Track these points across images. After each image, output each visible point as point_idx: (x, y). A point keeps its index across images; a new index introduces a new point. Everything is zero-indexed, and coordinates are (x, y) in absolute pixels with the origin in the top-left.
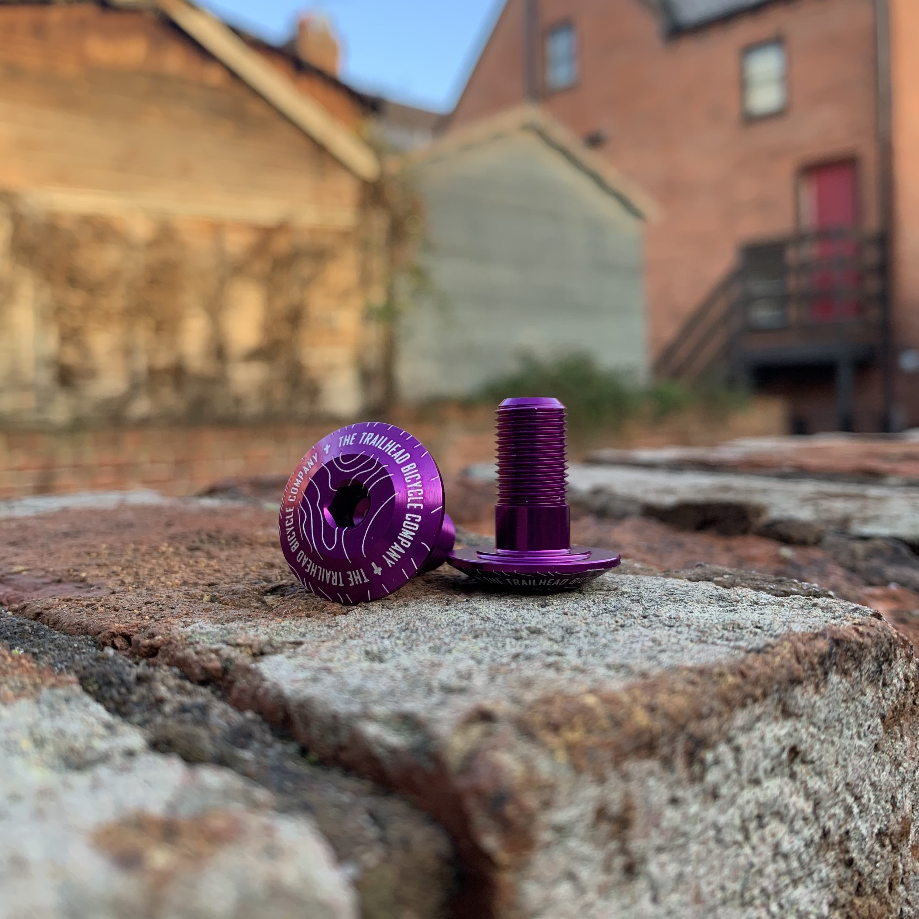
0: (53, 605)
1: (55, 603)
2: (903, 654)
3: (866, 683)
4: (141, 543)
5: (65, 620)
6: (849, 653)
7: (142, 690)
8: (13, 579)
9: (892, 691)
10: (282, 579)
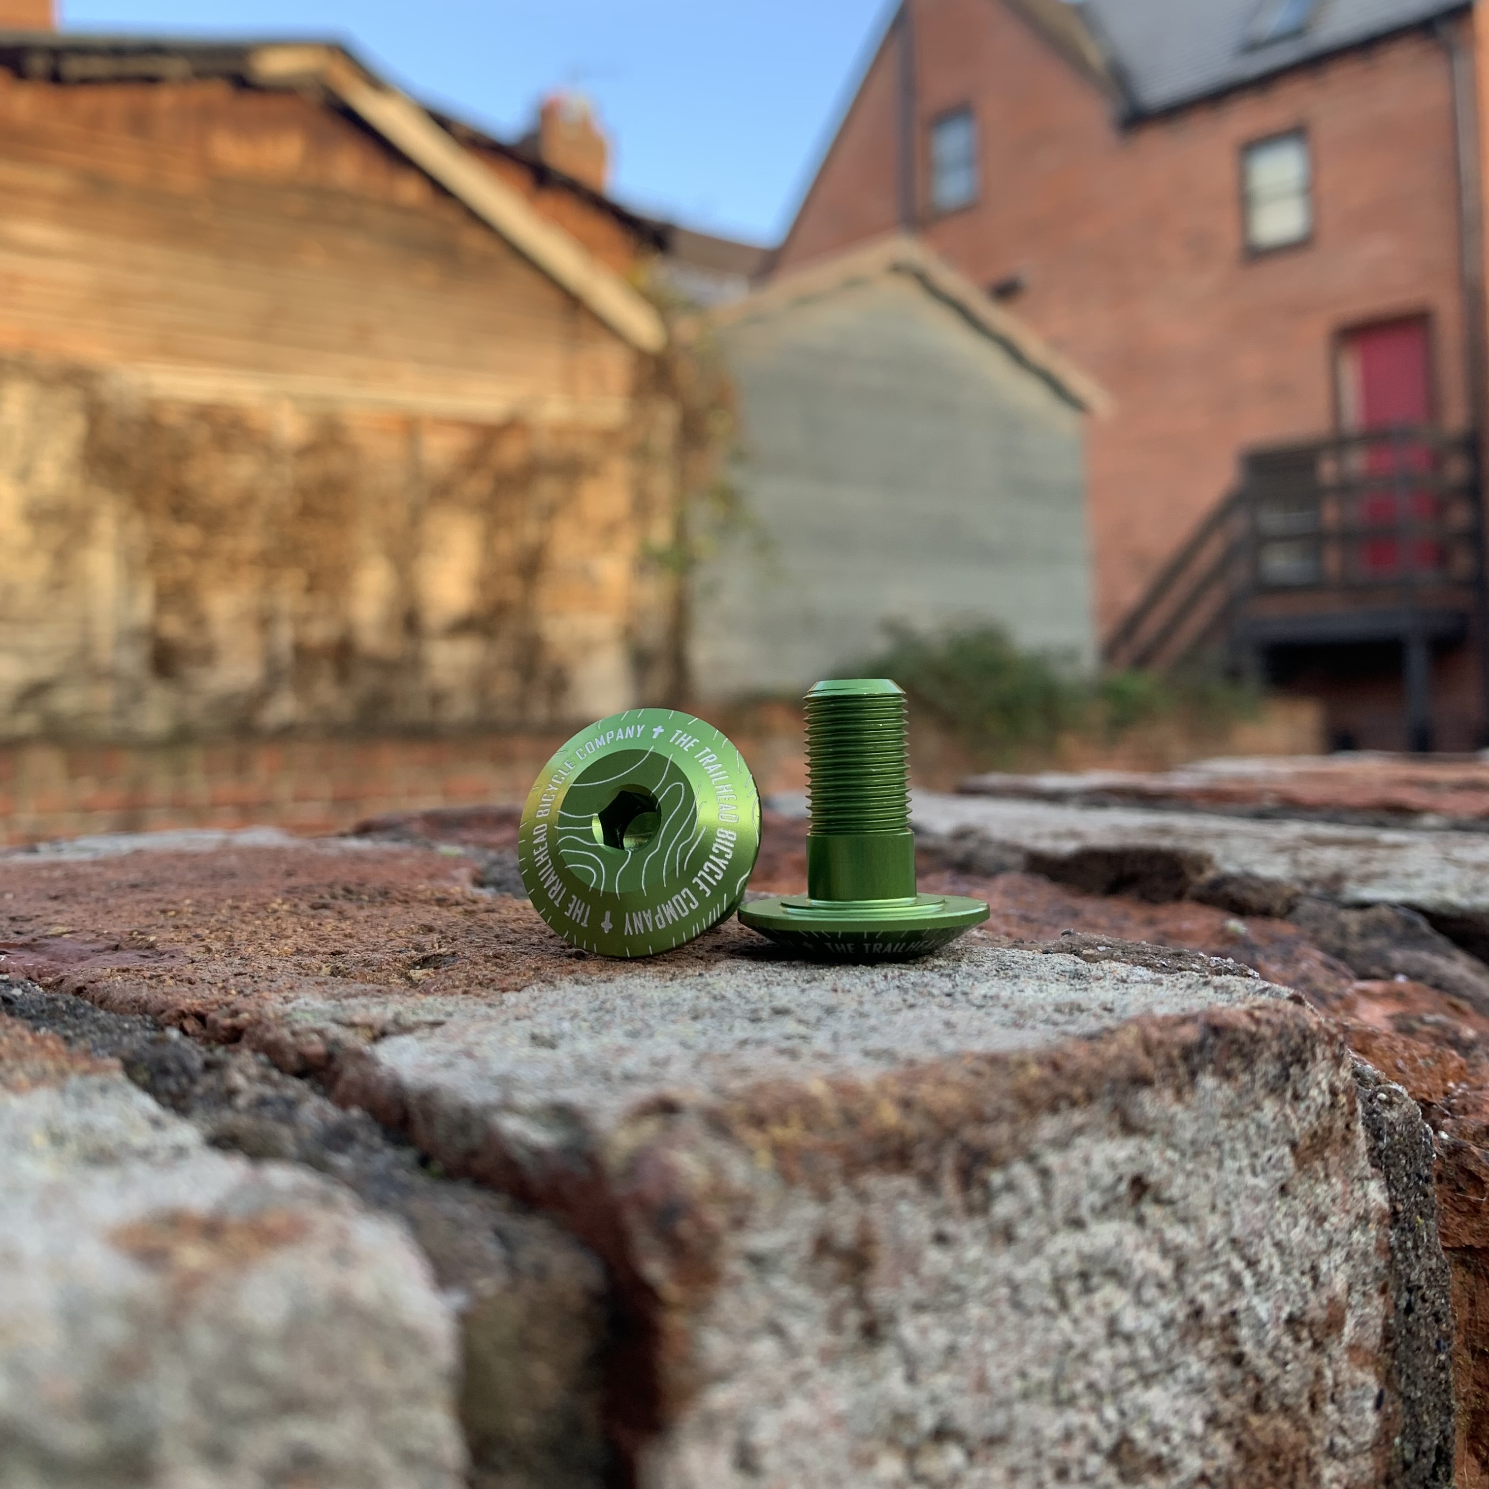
0: (101, 977)
1: (105, 974)
2: (1328, 1054)
3: (1262, 1093)
4: (243, 898)
5: (117, 996)
6: (1234, 1047)
7: (210, 1080)
8: (48, 945)
9: (1308, 1108)
10: (440, 947)
